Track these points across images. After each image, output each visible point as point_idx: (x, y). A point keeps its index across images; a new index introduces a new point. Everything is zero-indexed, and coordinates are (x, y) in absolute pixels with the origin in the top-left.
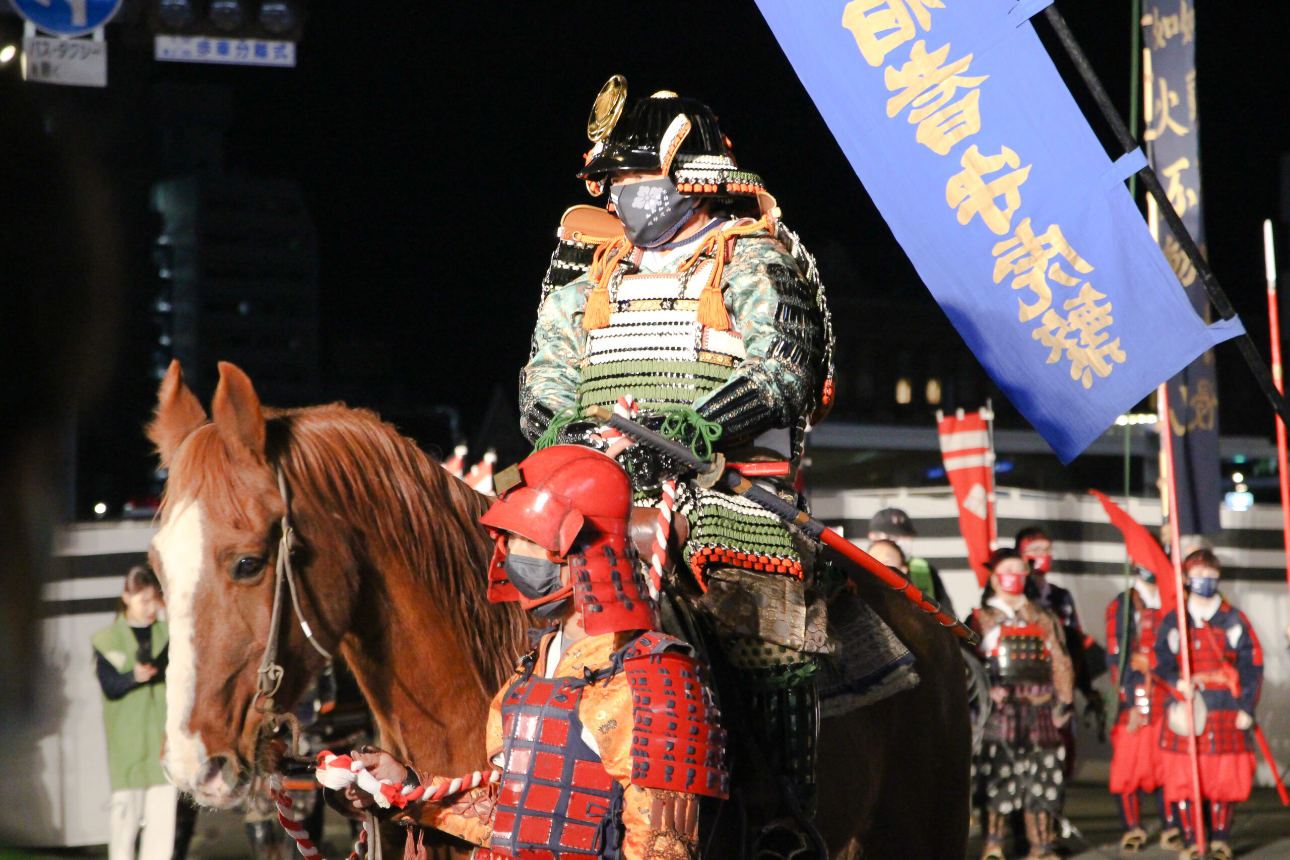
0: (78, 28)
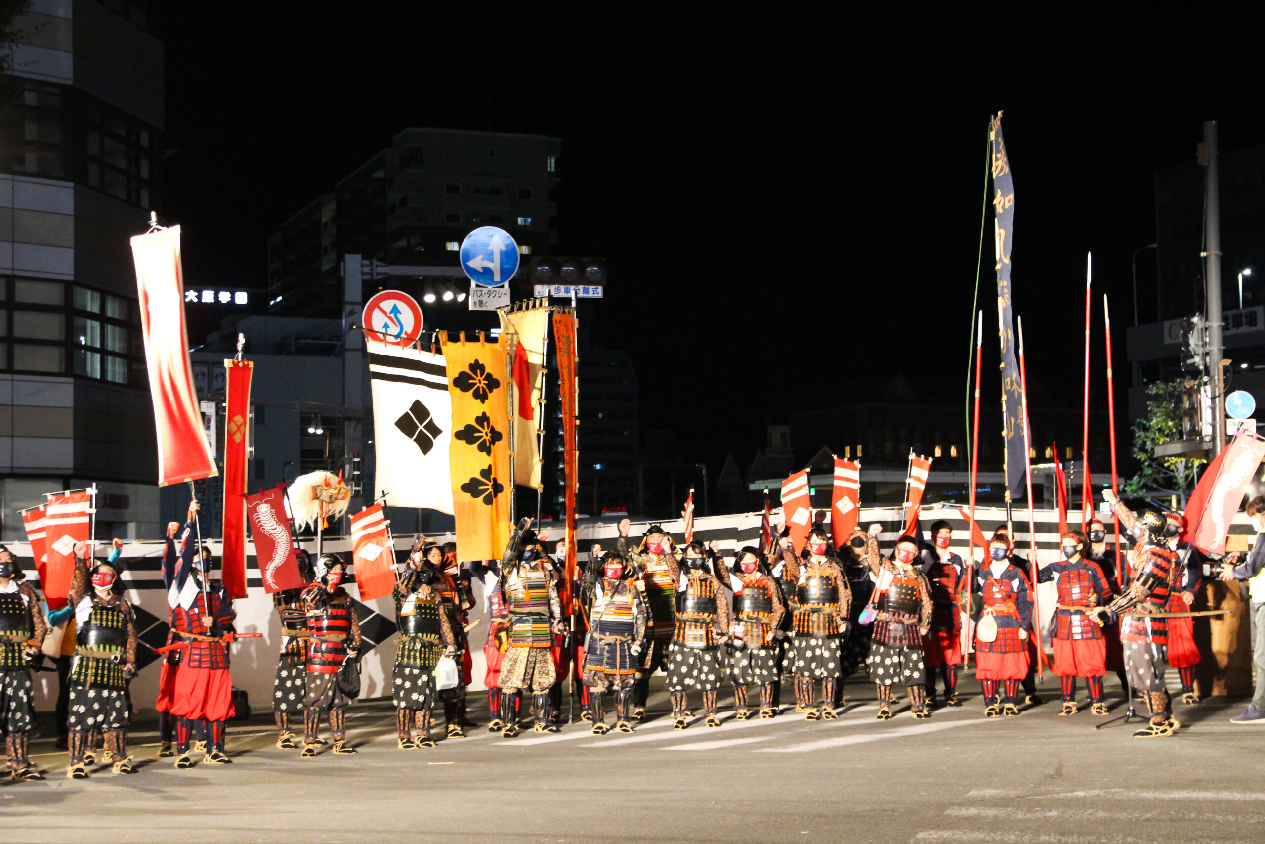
0: (498, 283)
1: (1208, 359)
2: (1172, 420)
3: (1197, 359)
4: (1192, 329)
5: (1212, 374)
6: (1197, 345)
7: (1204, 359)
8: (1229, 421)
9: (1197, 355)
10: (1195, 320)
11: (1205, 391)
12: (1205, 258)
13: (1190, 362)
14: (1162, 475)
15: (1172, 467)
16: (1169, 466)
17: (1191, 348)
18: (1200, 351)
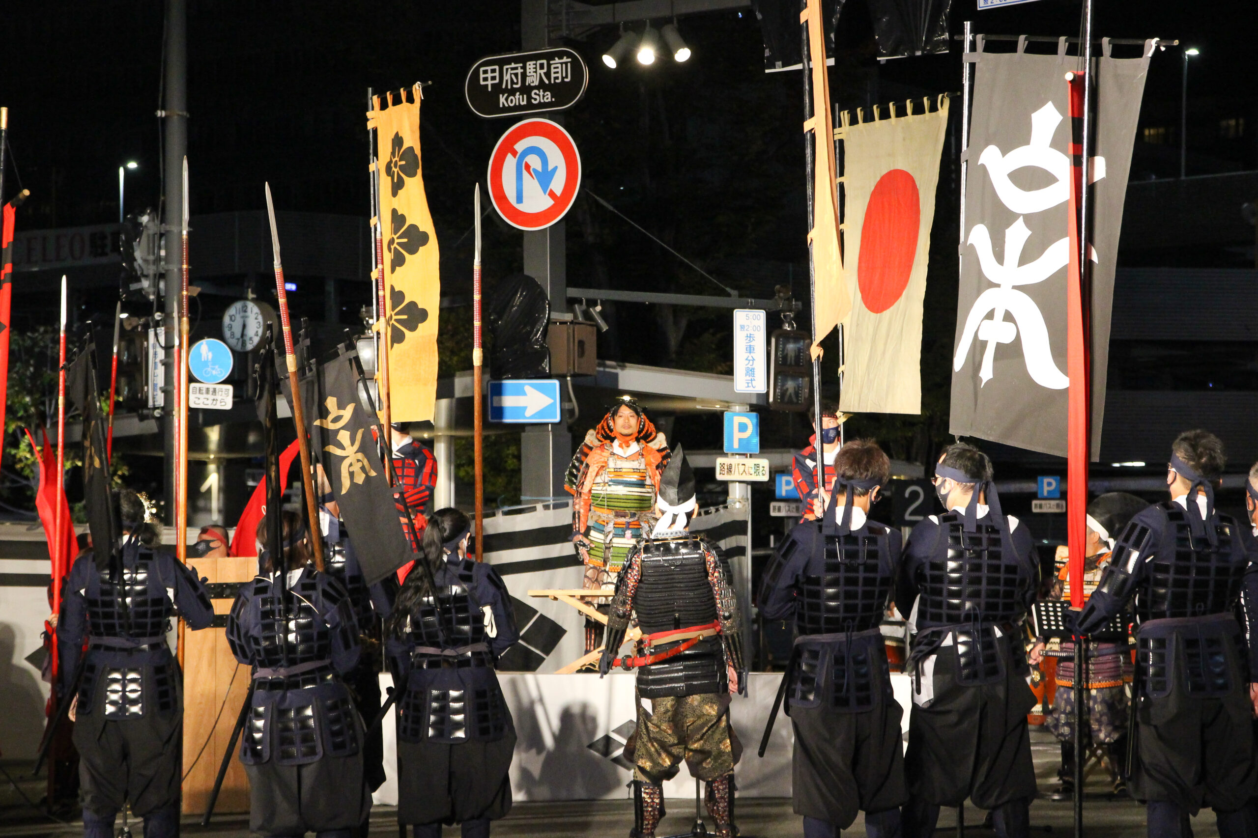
1: (162, 285)
2: (30, 393)
3: (145, 284)
4: (139, 234)
5: (168, 310)
6: (146, 261)
7: (156, 285)
8: (192, 385)
9: (146, 276)
10: (145, 219)
11: (156, 335)
12: (164, 120)
13: (134, 287)
14: (8, 484)
15: (27, 472)
16: (22, 469)
17: (136, 265)
18: (151, 270)
